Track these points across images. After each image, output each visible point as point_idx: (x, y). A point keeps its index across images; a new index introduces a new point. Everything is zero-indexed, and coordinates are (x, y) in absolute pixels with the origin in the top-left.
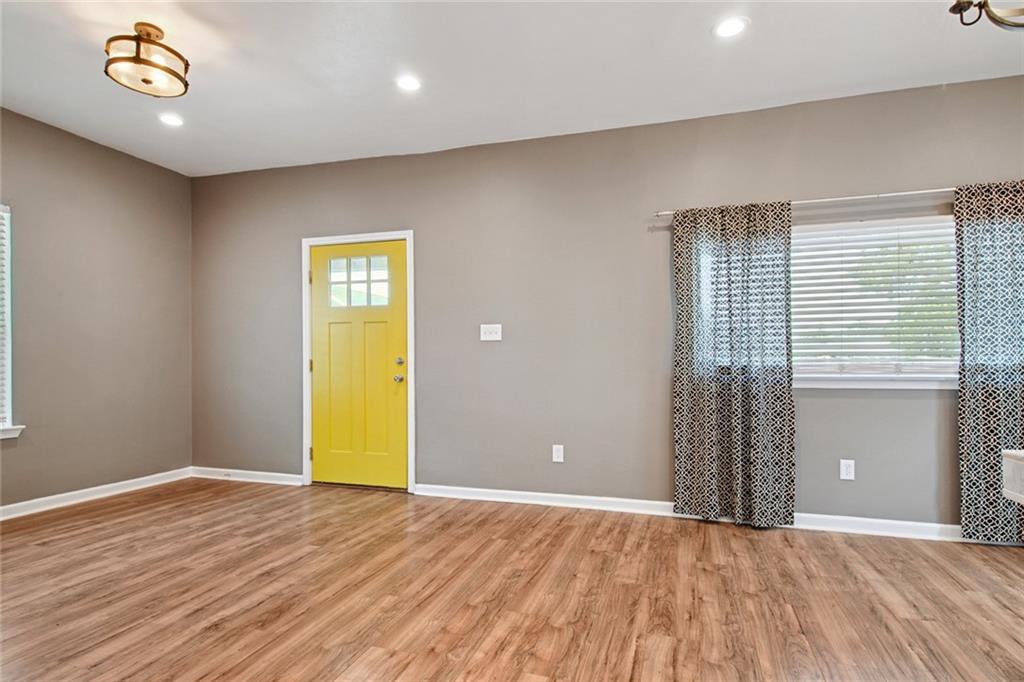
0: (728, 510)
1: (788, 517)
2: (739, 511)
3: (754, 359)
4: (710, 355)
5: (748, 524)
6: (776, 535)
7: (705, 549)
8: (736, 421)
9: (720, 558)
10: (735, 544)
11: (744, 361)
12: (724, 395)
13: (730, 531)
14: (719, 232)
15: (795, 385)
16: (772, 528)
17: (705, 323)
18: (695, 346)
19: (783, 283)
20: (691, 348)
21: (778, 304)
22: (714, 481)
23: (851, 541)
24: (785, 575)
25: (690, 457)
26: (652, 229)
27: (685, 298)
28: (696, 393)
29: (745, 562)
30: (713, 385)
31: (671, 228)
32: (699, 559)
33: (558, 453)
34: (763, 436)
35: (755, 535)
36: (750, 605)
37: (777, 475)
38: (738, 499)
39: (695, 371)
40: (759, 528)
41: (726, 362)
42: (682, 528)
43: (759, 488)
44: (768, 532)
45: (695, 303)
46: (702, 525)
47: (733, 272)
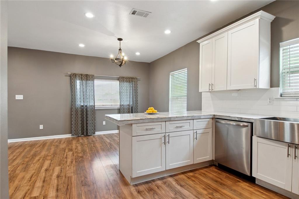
0: (83, 134)
1: (94, 133)
2: (85, 133)
3: (88, 104)
4: (79, 103)
5: (87, 135)
6: (92, 136)
7: (78, 140)
8: (85, 116)
9: (81, 141)
10: (84, 139)
11: (86, 104)
12: (82, 111)
13: (83, 137)
14: (81, 79)
15: (95, 109)
16: (91, 135)
17: (78, 97)
18: (76, 101)
19: (93, 90)
20: (75, 102)
21: (92, 94)
22: (80, 128)
23: (104, 135)
24: (93, 141)
25: (75, 124)
26: (66, 76)
27: (74, 91)
28: (76, 111)
29: (86, 141)
30: (80, 109)
31: (70, 76)
32: (77, 142)
33: (41, 127)
34: (89, 118)
35: (88, 137)
36: (86, 146)
37: (92, 125)
38: (85, 131)
39: (76, 106)
40: (89, 136)
41: (82, 104)
42: (73, 139)
43: (89, 128)
44: (90, 136)
45: (76, 92)
46: (78, 137)
47: (84, 87)
